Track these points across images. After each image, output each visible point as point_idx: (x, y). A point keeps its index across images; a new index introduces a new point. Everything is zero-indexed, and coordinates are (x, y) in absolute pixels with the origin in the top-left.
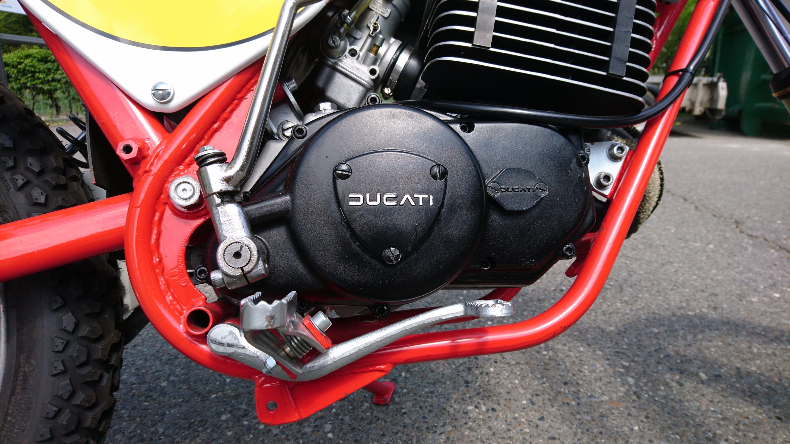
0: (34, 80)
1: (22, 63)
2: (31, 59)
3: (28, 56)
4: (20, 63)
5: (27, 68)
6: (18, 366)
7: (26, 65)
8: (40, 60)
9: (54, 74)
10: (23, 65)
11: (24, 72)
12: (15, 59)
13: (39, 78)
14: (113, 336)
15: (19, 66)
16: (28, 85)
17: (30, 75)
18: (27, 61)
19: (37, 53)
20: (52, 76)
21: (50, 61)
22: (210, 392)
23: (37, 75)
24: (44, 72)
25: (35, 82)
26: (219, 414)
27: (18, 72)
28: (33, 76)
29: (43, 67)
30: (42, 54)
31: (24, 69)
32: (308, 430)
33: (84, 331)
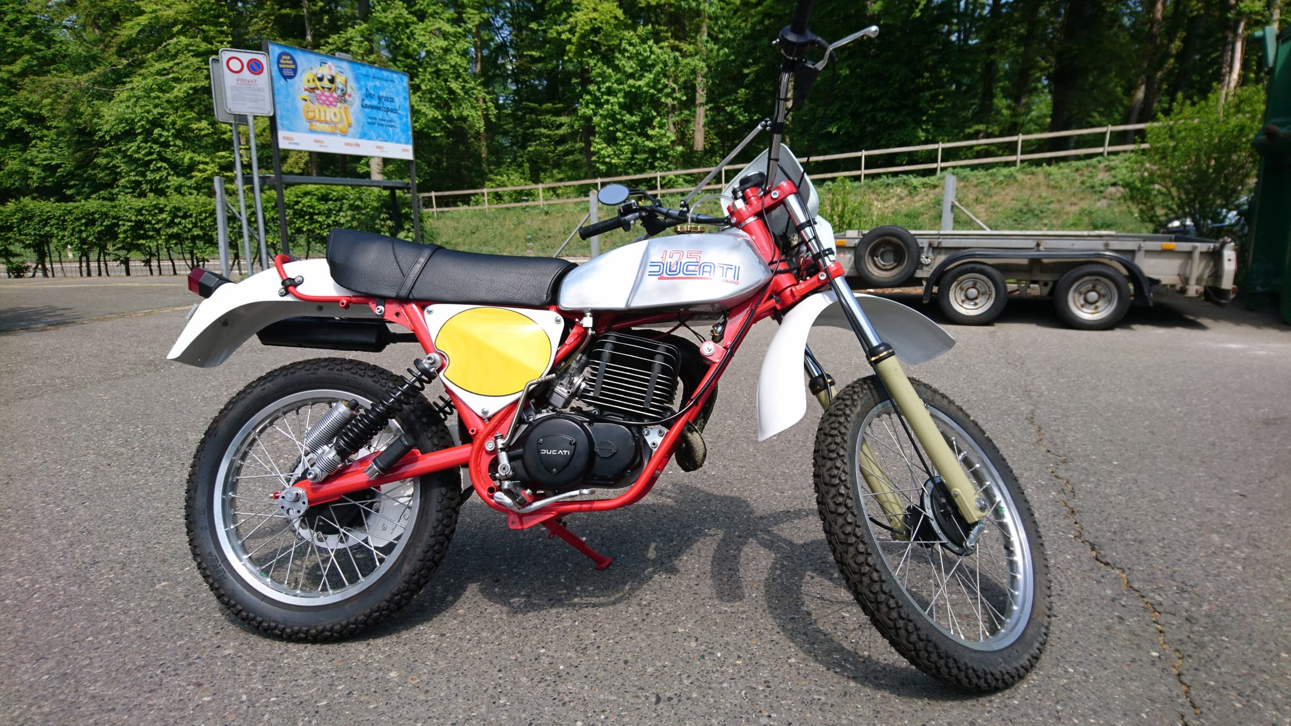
0: (311, 224)
1: (299, 202)
2: (309, 197)
3: (306, 194)
4: (297, 203)
5: (305, 209)
6: (424, 507)
7: (304, 205)
8: (319, 199)
9: (336, 215)
10: (301, 205)
11: (300, 214)
12: (292, 197)
13: (317, 222)
14: (458, 499)
15: (296, 207)
16: (305, 229)
17: (307, 217)
18: (307, 199)
19: (318, 189)
20: (333, 218)
21: (331, 199)
22: (496, 555)
23: (316, 217)
24: (324, 214)
25: (313, 226)
26: (500, 566)
27: (295, 213)
28: (311, 218)
29: (323, 207)
30: (323, 191)
31: (302, 210)
32: (550, 577)
33: (449, 495)
